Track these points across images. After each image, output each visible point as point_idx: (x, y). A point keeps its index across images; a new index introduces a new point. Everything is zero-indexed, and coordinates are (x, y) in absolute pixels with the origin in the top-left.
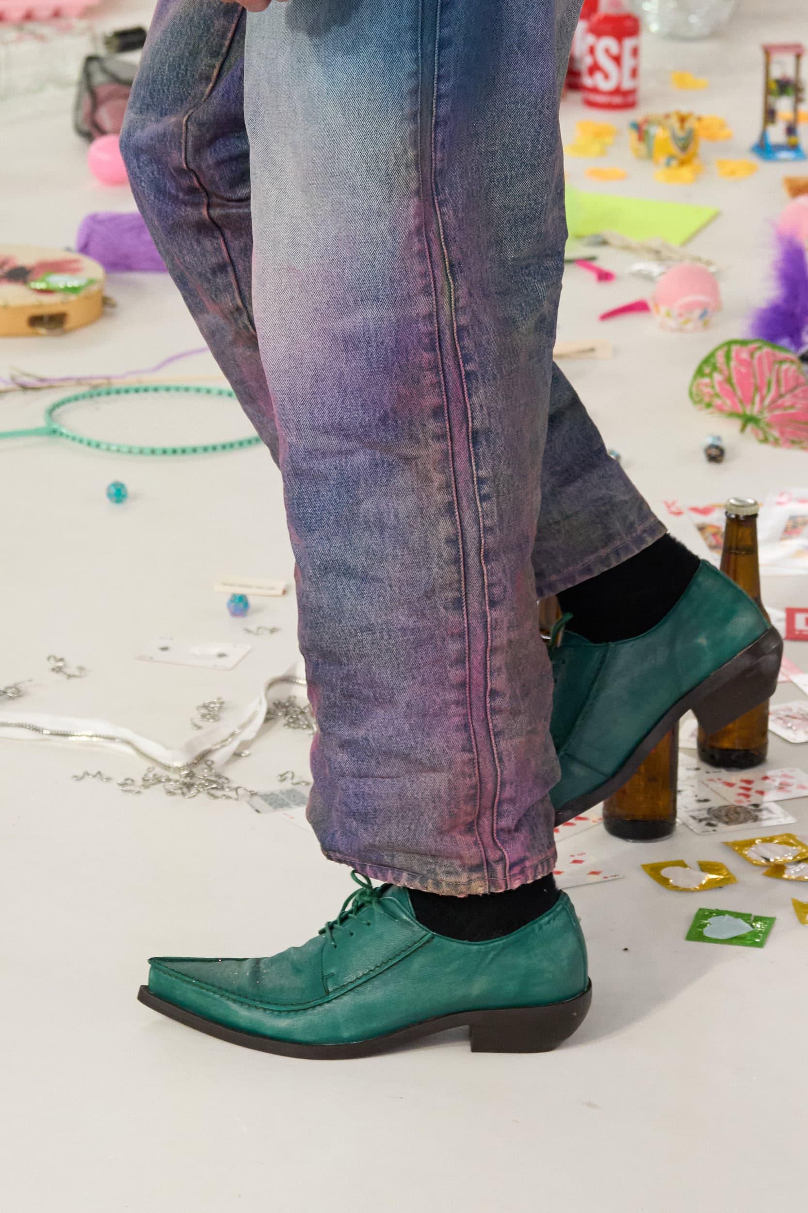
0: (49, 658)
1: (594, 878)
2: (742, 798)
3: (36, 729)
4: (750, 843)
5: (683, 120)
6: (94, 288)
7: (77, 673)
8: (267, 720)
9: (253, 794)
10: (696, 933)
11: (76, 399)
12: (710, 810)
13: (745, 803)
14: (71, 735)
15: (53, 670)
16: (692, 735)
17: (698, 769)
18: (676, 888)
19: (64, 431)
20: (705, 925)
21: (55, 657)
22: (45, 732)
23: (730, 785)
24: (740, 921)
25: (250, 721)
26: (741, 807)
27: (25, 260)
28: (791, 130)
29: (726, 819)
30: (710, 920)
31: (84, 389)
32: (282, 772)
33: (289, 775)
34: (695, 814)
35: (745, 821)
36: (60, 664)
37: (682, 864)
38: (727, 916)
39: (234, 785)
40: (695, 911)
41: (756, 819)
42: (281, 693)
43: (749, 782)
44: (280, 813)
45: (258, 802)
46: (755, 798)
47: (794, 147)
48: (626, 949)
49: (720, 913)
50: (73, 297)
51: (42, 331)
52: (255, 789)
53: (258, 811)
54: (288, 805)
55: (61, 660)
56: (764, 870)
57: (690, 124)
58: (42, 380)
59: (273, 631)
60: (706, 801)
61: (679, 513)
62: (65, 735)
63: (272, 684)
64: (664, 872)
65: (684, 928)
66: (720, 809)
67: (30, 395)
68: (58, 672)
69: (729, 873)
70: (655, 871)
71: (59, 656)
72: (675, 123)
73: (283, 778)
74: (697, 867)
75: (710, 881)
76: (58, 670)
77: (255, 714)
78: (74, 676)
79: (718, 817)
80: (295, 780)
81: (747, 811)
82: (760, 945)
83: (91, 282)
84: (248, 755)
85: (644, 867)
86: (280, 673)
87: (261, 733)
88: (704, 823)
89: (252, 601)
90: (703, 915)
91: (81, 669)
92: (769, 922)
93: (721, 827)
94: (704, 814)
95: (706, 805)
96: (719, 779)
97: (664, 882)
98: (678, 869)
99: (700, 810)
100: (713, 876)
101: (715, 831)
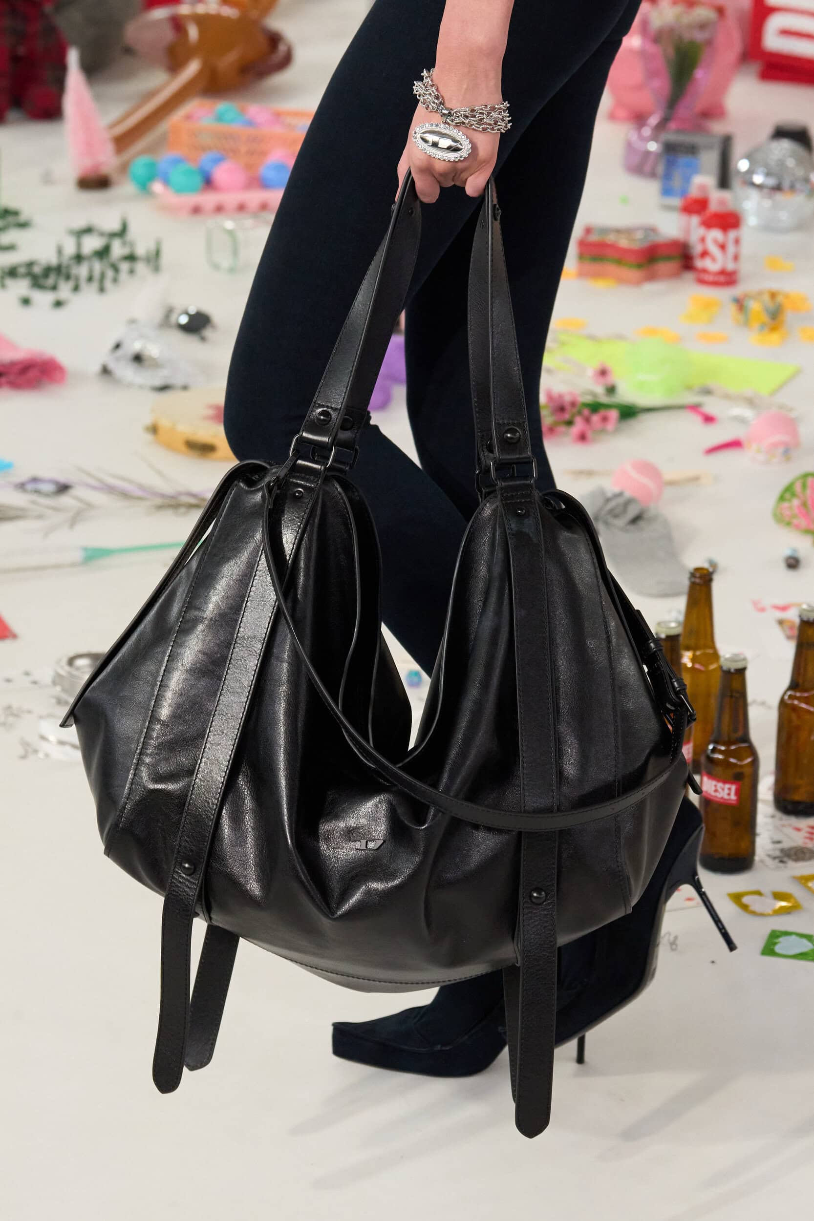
1: (689, 903)
2: (807, 841)
4: (813, 877)
5: (773, 295)
10: (769, 950)
12: (782, 850)
13: (810, 845)
16: (769, 789)
17: (773, 817)
18: (754, 913)
20: (776, 944)
23: (798, 830)
24: (805, 941)
26: (806, 848)
29: (794, 857)
30: (781, 939)
34: (771, 853)
35: (810, 859)
37: (759, 893)
38: (794, 937)
40: (768, 931)
43: (813, 828)
48: (713, 962)
49: (787, 934)
57: (780, 299)
60: (779, 842)
61: (762, 610)
64: (746, 900)
65: (760, 944)
66: (790, 849)
69: (796, 902)
70: (737, 898)
72: (766, 298)
74: (770, 896)
75: (782, 908)
79: (788, 856)
81: (811, 852)
85: (729, 895)
88: (777, 861)
90: (775, 936)
93: (791, 864)
94: (778, 853)
95: (779, 846)
96: (790, 825)
97: (745, 907)
98: (756, 897)
99: (774, 850)
100: (784, 904)
101: (785, 867)
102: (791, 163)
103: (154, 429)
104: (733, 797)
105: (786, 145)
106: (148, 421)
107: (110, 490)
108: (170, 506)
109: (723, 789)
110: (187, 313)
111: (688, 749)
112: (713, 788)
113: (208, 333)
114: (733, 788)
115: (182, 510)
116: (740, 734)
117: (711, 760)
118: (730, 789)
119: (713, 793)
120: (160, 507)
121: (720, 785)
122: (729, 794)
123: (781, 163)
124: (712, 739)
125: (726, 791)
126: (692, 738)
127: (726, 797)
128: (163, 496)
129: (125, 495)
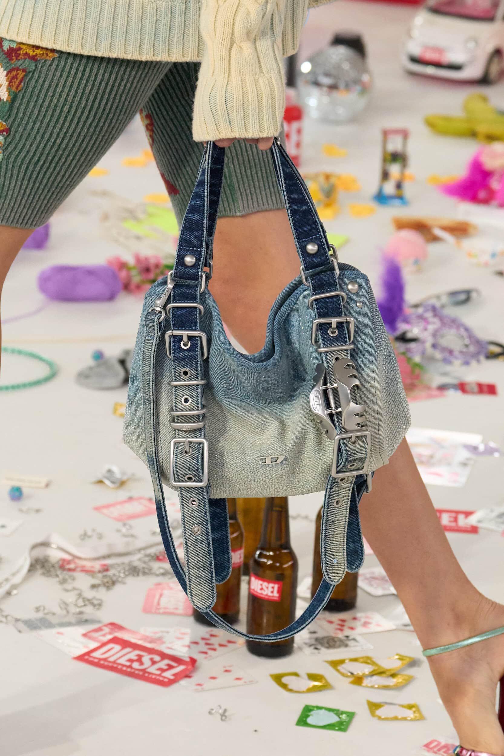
1: (238, 682)
2: (339, 632)
4: (342, 662)
5: (327, 177)
8: (29, 571)
9: (17, 620)
10: (302, 721)
12: (317, 639)
13: (340, 635)
16: (308, 588)
18: (291, 691)
20: (308, 716)
23: (331, 622)
24: (332, 714)
25: (18, 571)
26: (337, 638)
28: (399, 186)
29: (327, 645)
30: (312, 713)
32: (37, 605)
34: (307, 641)
35: (339, 646)
37: (296, 674)
38: (323, 711)
39: (5, 614)
40: (303, 706)
41: (346, 646)
42: (39, 553)
43: (344, 621)
44: (35, 633)
45: (21, 625)
46: (347, 632)
47: (400, 197)
48: (256, 731)
49: (319, 708)
52: (19, 617)
53: (20, 631)
54: (40, 628)
56: (351, 679)
57: (333, 180)
59: (38, 511)
60: (314, 632)
63: (34, 547)
64: (285, 680)
65: (296, 716)
66: (323, 638)
69: (327, 682)
70: (278, 678)
72: (322, 179)
73: (38, 609)
74: (306, 677)
75: (314, 687)
77: (22, 566)
79: (322, 644)
80: (46, 611)
81: (341, 640)
82: (344, 730)
84: (15, 595)
85: (272, 676)
86: (39, 540)
87: (26, 579)
88: (312, 647)
89: (25, 491)
90: (307, 710)
92: (351, 715)
93: (323, 650)
94: (313, 642)
95: (315, 636)
96: (324, 619)
97: (284, 686)
98: (294, 678)
99: (310, 638)
100: (316, 683)
101: (319, 653)
102: (346, 66)
104: (276, 594)
105: (342, 51)
109: (267, 588)
111: (240, 554)
112: (260, 587)
114: (276, 586)
116: (283, 541)
117: (258, 563)
118: (273, 588)
119: (259, 591)
121: (265, 584)
122: (272, 592)
123: (338, 67)
124: (259, 546)
125: (270, 589)
126: (244, 545)
127: (270, 594)
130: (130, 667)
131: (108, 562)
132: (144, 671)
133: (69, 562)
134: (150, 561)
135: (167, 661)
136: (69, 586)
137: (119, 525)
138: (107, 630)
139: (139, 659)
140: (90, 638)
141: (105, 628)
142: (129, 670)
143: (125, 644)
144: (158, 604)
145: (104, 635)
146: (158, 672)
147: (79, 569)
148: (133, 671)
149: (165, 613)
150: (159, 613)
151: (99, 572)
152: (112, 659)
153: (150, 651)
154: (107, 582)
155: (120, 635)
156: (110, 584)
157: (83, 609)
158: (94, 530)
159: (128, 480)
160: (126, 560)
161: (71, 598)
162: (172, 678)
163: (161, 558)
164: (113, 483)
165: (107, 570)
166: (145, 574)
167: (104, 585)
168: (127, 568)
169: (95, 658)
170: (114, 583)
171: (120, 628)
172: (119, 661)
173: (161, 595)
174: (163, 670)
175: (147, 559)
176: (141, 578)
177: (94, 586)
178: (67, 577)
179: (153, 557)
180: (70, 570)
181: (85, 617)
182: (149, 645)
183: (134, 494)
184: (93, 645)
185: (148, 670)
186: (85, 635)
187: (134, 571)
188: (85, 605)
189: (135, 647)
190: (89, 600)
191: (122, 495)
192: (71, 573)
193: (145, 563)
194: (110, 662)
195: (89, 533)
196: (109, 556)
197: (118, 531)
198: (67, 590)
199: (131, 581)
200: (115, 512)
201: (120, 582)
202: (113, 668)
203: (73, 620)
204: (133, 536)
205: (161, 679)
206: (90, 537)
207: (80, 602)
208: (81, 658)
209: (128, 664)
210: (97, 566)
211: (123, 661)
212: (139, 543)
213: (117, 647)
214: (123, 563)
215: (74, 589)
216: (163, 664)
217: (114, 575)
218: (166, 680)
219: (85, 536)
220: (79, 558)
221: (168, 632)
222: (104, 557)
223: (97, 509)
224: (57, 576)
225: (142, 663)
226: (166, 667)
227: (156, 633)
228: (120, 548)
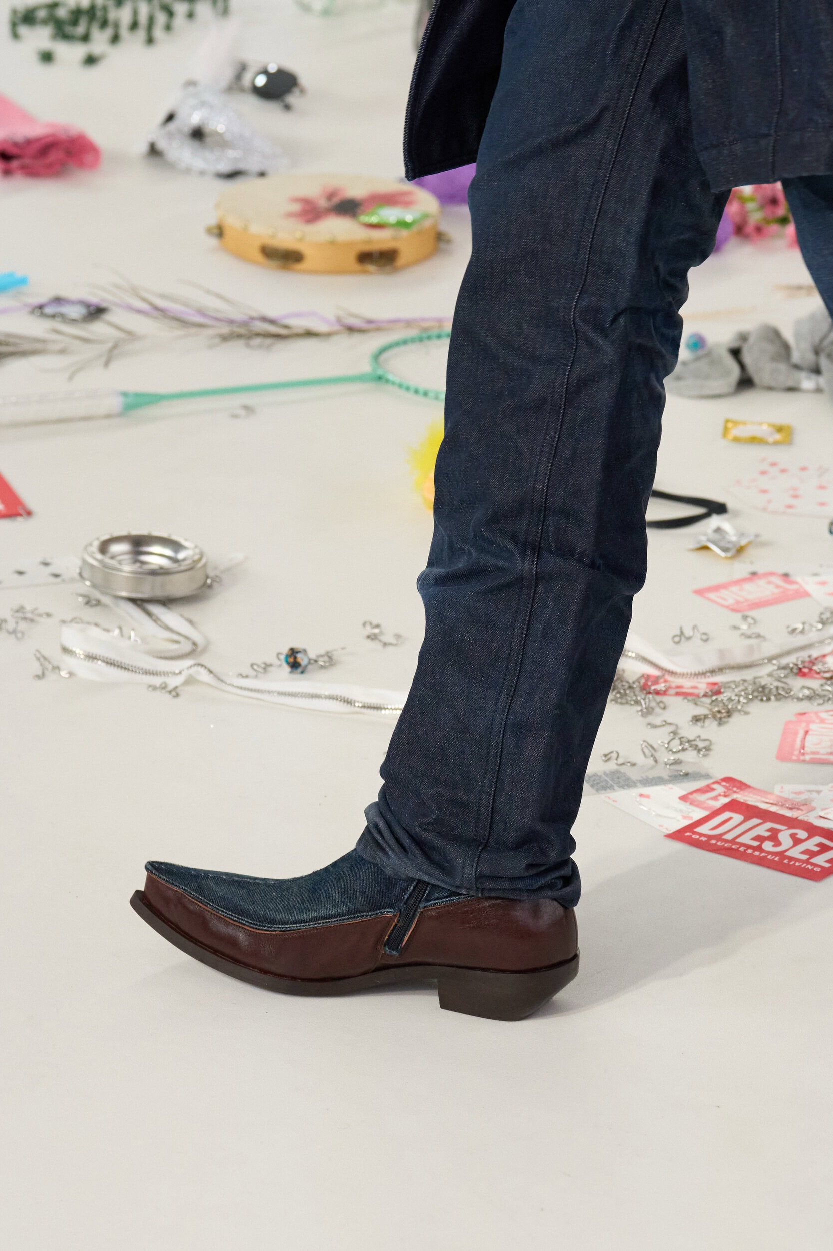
0: (365, 624)
3: (349, 702)
6: (428, 223)
7: (394, 641)
11: (405, 342)
14: (385, 709)
15: (369, 637)
19: (390, 377)
21: (371, 624)
22: (357, 704)
27: (356, 192)
31: (413, 333)
32: (607, 752)
33: (614, 755)
36: (377, 631)
44: (604, 796)
50: (405, 233)
51: (371, 268)
54: (611, 788)
55: (378, 626)
58: (371, 322)
62: (378, 708)
67: (357, 338)
68: (373, 639)
71: (375, 622)
73: (607, 757)
76: (372, 637)
78: (391, 644)
80: (621, 761)
83: (426, 216)
91: (398, 636)
103: (219, 232)
106: (213, 221)
107: (161, 313)
108: (240, 336)
110: (265, 72)
113: (293, 99)
115: (257, 341)
120: (225, 338)
128: (231, 322)
129: (181, 321)
130: (759, 848)
131: (719, 678)
132: (782, 854)
133: (656, 680)
134: (786, 676)
135: (818, 839)
136: (658, 721)
137: (736, 618)
138: (720, 789)
139: (774, 837)
140: (692, 803)
141: (715, 786)
142: (757, 853)
143: (750, 811)
144: (803, 747)
145: (715, 798)
146: (805, 857)
147: (672, 691)
148: (763, 854)
149: (814, 762)
150: (804, 761)
151: (705, 695)
152: (729, 836)
153: (792, 823)
154: (719, 712)
155: (741, 797)
156: (724, 715)
157: (681, 756)
158: (695, 627)
159: (750, 543)
160: (749, 675)
161: (660, 737)
162: (828, 865)
163: (806, 670)
164: (726, 550)
165: (719, 692)
166: (779, 697)
167: (715, 717)
168: (750, 688)
169: (701, 835)
170: (730, 713)
171: (742, 786)
172: (739, 840)
173: (807, 732)
174: (813, 854)
175: (782, 673)
176: (773, 703)
177: (697, 719)
178: (653, 704)
179: (792, 669)
180: (658, 693)
181: (684, 769)
182: (789, 813)
183: (760, 568)
184: (699, 814)
185: (788, 853)
186: (684, 798)
187: (763, 693)
188: (684, 750)
189: (766, 815)
190: (689, 741)
191: (741, 569)
192: (659, 698)
193: (779, 679)
194: (727, 841)
195: (688, 632)
196: (721, 670)
197: (736, 628)
198: (655, 726)
199: (757, 708)
200: (730, 597)
201: (740, 711)
202: (732, 850)
203: (665, 773)
204: (759, 636)
205: (810, 867)
206: (689, 638)
207: (676, 745)
208: (679, 835)
209: (756, 843)
210: (702, 685)
211: (746, 839)
212: (769, 649)
213: (738, 818)
214: (745, 681)
215: (666, 723)
216: (812, 844)
217: (730, 699)
218: (818, 869)
219: (681, 637)
220: (672, 673)
221: (819, 792)
222: (713, 672)
223: (700, 592)
224: (637, 702)
225: (778, 843)
226: (817, 849)
227: (800, 793)
228: (740, 657)
